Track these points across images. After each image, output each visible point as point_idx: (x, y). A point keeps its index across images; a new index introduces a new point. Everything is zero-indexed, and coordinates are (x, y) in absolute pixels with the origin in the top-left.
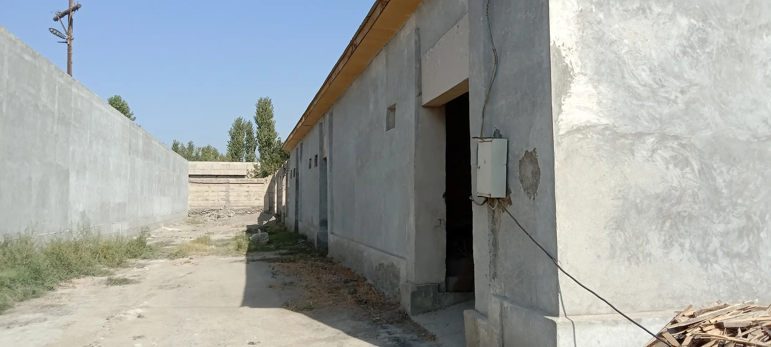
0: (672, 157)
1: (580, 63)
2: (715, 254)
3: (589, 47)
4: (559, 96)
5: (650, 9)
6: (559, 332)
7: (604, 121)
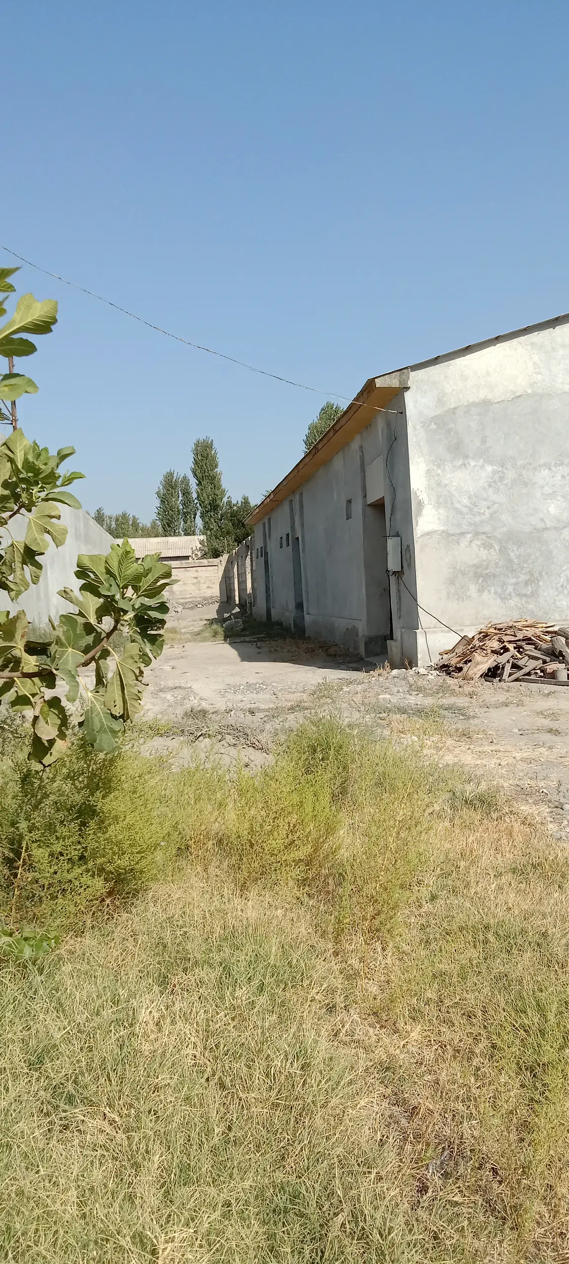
0: (482, 544)
1: (427, 499)
2: (510, 595)
3: (433, 489)
4: (416, 517)
5: (469, 463)
6: (418, 636)
7: (442, 528)
